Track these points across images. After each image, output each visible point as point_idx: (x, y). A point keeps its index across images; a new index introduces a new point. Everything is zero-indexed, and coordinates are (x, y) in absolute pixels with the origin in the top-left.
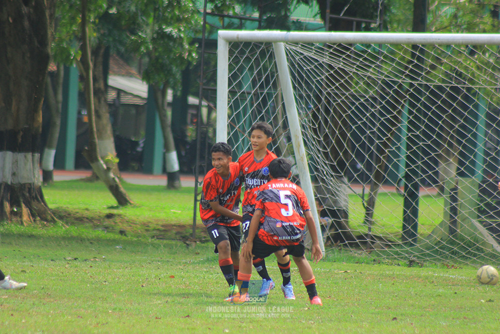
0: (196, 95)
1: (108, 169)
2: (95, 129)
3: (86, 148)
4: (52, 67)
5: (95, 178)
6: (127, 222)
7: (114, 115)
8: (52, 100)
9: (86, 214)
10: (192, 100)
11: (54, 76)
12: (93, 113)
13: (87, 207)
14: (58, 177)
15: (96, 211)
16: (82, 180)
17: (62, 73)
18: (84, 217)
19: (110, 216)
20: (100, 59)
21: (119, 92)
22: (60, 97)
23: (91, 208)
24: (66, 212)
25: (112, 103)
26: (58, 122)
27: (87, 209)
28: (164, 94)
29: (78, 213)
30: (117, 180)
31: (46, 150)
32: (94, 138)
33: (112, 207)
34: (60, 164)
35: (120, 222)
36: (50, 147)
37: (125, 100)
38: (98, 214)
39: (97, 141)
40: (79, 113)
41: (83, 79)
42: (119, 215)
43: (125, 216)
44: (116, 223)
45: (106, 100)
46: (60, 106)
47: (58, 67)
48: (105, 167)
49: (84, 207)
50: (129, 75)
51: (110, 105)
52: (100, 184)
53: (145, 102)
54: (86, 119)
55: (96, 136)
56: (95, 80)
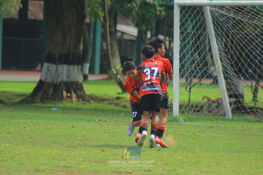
0: (163, 34)
1: (117, 74)
2: (110, 53)
3: (105, 63)
4: (87, 21)
5: (110, 78)
6: (127, 101)
7: (120, 46)
8: (87, 38)
9: (106, 97)
10: (161, 37)
11: (88, 25)
12: (109, 45)
13: (106, 93)
14: (91, 78)
15: (110, 95)
16: (103, 79)
17: (93, 24)
18: (104, 99)
19: (118, 98)
20: (112, 16)
21: (123, 33)
22: (92, 36)
23: (108, 94)
24: (95, 96)
25: (119, 39)
26: (91, 49)
27: (106, 95)
28: (146, 34)
29: (101, 97)
30: (121, 79)
31: (85, 64)
32: (109, 58)
33: (119, 94)
34: (92, 71)
35: (123, 102)
36: (87, 62)
37: (125, 37)
38: (111, 97)
39: (111, 59)
40: (102, 45)
41: (104, 26)
42: (123, 98)
43: (126, 98)
44: (121, 102)
45: (116, 38)
46: (92, 41)
47: (91, 21)
48: (115, 72)
49: (104, 93)
50: (127, 24)
51: (118, 40)
52: (113, 81)
53: (136, 39)
54: (105, 48)
55: (110, 56)
56: (110, 27)
